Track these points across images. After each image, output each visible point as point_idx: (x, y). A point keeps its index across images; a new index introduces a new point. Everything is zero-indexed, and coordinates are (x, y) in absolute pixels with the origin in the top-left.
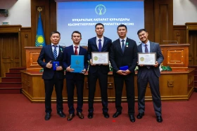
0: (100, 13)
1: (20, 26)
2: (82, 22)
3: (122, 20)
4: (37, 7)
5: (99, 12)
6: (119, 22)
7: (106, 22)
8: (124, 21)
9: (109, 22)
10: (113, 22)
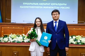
3: (60, 4)
6: (58, 6)
7: (49, 6)
8: (62, 6)
9: (50, 6)
10: (54, 6)
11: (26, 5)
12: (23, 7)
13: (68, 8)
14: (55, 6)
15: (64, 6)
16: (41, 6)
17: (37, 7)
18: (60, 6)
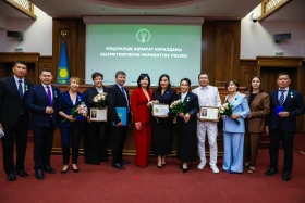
0: (143, 41)
1: (38, 54)
2: (119, 51)
4: (61, 30)
5: (141, 38)
6: (167, 52)
7: (150, 52)
8: (174, 53)
9: (154, 52)
10: (159, 52)
11: (112, 52)
12: (105, 55)
13: (184, 56)
14: (162, 52)
15: (177, 53)
16: (137, 52)
17: (130, 55)
18: (171, 53)
